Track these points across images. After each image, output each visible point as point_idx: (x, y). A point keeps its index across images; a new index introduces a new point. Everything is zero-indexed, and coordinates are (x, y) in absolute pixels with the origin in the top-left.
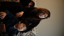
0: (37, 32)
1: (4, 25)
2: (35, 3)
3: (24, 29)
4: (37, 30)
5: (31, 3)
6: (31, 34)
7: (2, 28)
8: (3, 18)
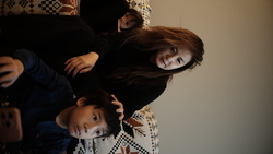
0: (157, 141)
1: (17, 111)
2: (144, 17)
3: (98, 132)
4: (156, 131)
5: (130, 18)
6: (132, 149)
7: (8, 124)
8: (11, 84)
